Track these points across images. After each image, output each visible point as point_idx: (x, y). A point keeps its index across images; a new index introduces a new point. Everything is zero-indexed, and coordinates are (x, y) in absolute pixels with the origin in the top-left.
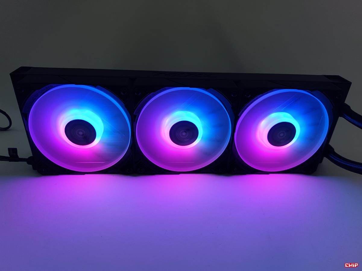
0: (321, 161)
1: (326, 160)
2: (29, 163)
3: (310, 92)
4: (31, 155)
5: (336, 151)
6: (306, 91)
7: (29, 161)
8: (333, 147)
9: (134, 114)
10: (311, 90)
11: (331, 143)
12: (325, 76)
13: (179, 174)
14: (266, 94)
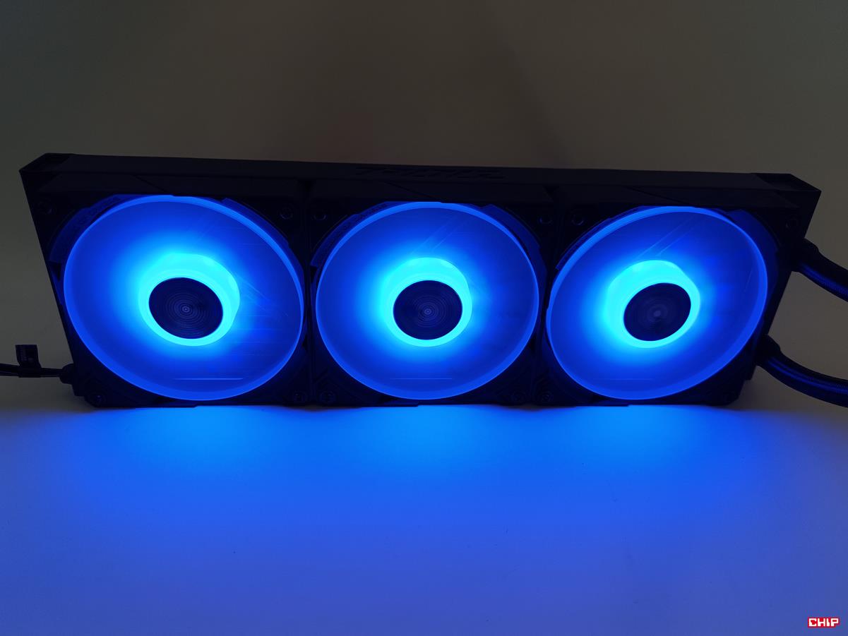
0: (749, 375)
1: (760, 373)
2: (64, 380)
3: (725, 213)
4: (69, 360)
5: (786, 351)
6: (715, 211)
7: (64, 375)
8: (778, 343)
9: (312, 264)
10: (725, 210)
11: (773, 333)
12: (758, 175)
13: (416, 406)
14: (620, 217)
